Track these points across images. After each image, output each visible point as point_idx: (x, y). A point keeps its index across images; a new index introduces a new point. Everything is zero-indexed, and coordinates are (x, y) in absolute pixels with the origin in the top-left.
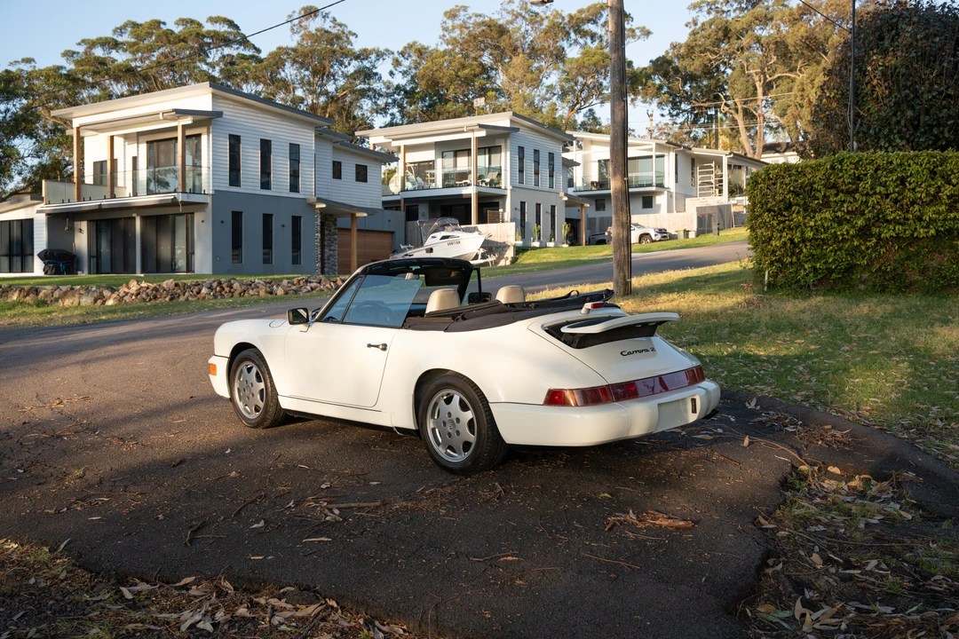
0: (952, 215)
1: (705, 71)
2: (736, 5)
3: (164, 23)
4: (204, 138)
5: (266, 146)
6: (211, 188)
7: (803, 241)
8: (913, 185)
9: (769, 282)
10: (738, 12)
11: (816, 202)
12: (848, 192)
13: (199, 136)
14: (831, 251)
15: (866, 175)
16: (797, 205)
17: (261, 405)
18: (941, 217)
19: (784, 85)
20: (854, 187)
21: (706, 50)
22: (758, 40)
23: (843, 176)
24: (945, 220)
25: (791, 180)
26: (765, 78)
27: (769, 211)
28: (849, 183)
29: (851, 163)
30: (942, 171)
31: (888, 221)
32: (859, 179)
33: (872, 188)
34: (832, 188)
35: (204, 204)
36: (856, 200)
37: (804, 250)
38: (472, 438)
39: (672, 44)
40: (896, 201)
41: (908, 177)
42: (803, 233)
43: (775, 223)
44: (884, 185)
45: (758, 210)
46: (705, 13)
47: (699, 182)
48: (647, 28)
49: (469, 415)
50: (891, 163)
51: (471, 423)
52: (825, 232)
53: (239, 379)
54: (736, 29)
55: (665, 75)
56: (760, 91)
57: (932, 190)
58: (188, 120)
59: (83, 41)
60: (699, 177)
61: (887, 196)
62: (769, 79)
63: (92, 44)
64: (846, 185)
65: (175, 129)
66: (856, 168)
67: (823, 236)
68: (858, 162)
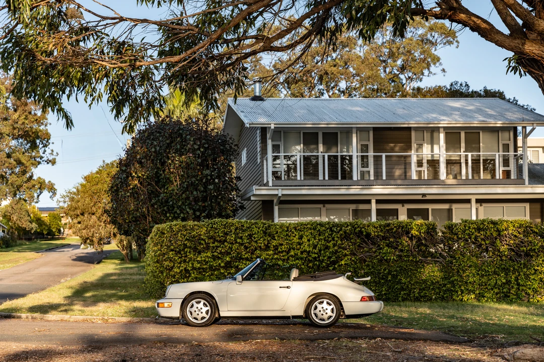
0: (276, 256)
7: (194, 268)
8: (256, 239)
11: (202, 246)
12: (220, 241)
14: (208, 276)
15: (231, 231)
16: (190, 247)
17: (207, 316)
18: (271, 257)
20: (224, 238)
23: (218, 232)
24: (272, 259)
25: (187, 233)
27: (172, 250)
28: (222, 236)
29: (222, 225)
30: (270, 232)
31: (243, 259)
32: (226, 234)
33: (235, 240)
34: (211, 239)
36: (225, 247)
37: (193, 275)
38: (333, 315)
40: (246, 248)
41: (253, 234)
42: (193, 264)
43: (177, 258)
44: (241, 238)
45: (164, 249)
49: (332, 307)
50: (243, 226)
52: (206, 264)
57: (266, 243)
61: (242, 244)
64: (220, 238)
66: (225, 228)
67: (204, 267)
68: (226, 224)
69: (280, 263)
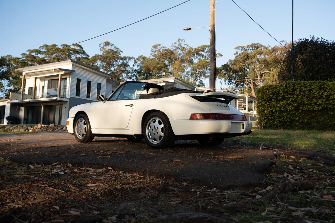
0: (327, 102)
1: (240, 69)
2: (251, 48)
3: (57, 46)
4: (68, 79)
5: (89, 83)
6: (69, 96)
7: (276, 111)
8: (314, 92)
9: (264, 126)
10: (251, 50)
11: (280, 98)
12: (291, 94)
13: (66, 78)
14: (286, 115)
15: (297, 88)
16: (274, 99)
17: (85, 133)
18: (323, 103)
19: (267, 75)
20: (293, 92)
21: (240, 63)
22: (258, 60)
23: (289, 89)
24: (325, 104)
25: (272, 90)
26: (260, 72)
27: (264, 101)
28: (292, 91)
29: (292, 84)
30: (323, 87)
31: (305, 105)
32: (295, 90)
33: (300, 93)
34: (285, 93)
35: (66, 102)
36: (294, 97)
37: (276, 115)
38: (162, 134)
39: (229, 60)
40: (308, 97)
41: (312, 89)
42: (276, 108)
43: (266, 105)
44: (304, 92)
45: (260, 100)
46: (240, 50)
47: (238, 105)
48: (221, 54)
49: (162, 126)
50: (306, 84)
51: (162, 129)
52: (284, 108)
53: (77, 125)
54: (251, 56)
55: (227, 70)
56: (259, 77)
57: (320, 94)
58: (63, 72)
59: (29, 50)
60: (238, 104)
61: (305, 96)
62: (262, 73)
63: (32, 51)
64: (291, 92)
65: (58, 75)
66: (294, 86)
67: (282, 110)
68: (295, 84)
69: (331, 106)
